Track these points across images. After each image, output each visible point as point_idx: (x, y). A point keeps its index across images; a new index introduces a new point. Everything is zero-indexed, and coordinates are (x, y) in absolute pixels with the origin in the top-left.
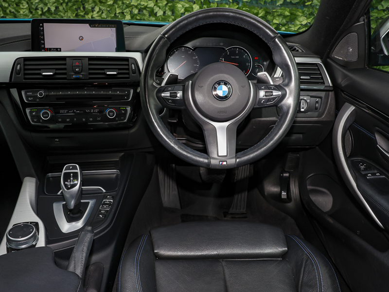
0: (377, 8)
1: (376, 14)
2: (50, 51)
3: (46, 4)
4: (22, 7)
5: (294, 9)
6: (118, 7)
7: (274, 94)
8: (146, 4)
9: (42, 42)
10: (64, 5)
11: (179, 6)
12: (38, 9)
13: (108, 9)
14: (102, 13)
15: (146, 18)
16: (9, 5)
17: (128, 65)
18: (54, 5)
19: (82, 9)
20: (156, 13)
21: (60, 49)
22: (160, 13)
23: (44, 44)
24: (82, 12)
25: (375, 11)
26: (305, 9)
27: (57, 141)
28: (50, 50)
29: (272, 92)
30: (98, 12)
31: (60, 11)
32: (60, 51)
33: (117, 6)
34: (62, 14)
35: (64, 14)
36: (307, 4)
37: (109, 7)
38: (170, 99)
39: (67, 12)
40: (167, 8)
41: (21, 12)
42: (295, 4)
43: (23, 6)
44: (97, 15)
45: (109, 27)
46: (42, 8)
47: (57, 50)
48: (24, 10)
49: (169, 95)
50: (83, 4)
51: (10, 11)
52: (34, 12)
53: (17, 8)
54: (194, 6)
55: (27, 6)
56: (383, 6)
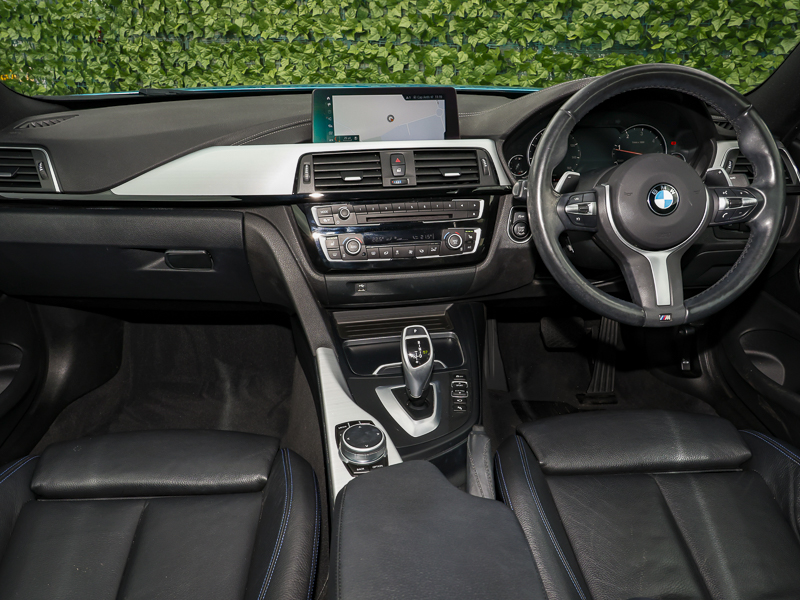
0: (771, 52)
1: (771, 63)
2: (342, 141)
3: (193, 57)
4: (150, 62)
5: (632, 55)
6: (324, 59)
7: (744, 202)
8: (374, 52)
9: (330, 126)
10: (226, 57)
11: (433, 54)
12: (179, 65)
13: (306, 62)
14: (295, 69)
15: (372, 76)
16: (130, 60)
17: (476, 161)
18: (207, 57)
19: (258, 62)
20: (392, 67)
21: (358, 136)
22: (398, 67)
23: (332, 129)
24: (258, 67)
25: (768, 57)
26: (649, 56)
27: (361, 288)
28: (342, 139)
29: (741, 199)
30: (287, 68)
31: (218, 68)
32: (358, 140)
33: (321, 57)
34: (220, 72)
35: (225, 72)
36: (653, 48)
37: (307, 59)
38: (578, 216)
39: (231, 68)
40: (411, 59)
41: (149, 72)
42: (633, 48)
43: (152, 59)
44: (284, 72)
45: (434, 99)
46: (186, 63)
47: (354, 139)
48: (154, 67)
49: (577, 208)
50: (261, 55)
51: (131, 70)
52: (170, 71)
53: (142, 64)
54: (459, 54)
55: (160, 60)
56: (782, 48)
